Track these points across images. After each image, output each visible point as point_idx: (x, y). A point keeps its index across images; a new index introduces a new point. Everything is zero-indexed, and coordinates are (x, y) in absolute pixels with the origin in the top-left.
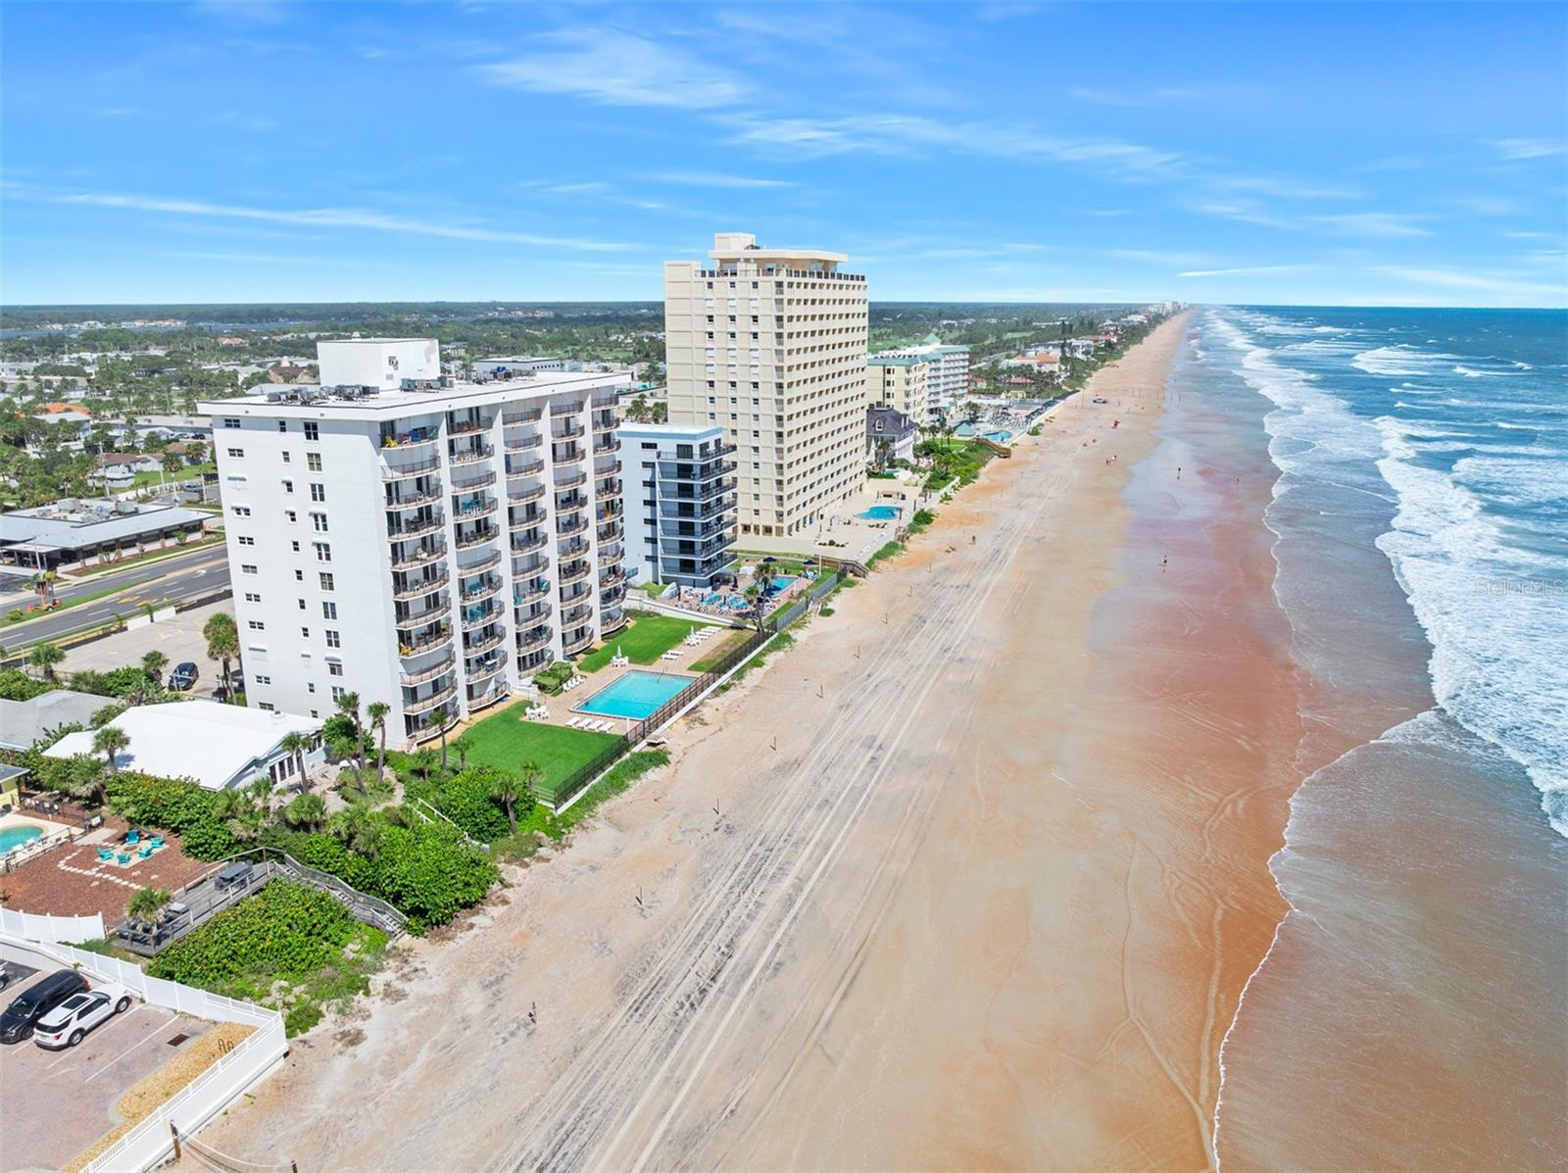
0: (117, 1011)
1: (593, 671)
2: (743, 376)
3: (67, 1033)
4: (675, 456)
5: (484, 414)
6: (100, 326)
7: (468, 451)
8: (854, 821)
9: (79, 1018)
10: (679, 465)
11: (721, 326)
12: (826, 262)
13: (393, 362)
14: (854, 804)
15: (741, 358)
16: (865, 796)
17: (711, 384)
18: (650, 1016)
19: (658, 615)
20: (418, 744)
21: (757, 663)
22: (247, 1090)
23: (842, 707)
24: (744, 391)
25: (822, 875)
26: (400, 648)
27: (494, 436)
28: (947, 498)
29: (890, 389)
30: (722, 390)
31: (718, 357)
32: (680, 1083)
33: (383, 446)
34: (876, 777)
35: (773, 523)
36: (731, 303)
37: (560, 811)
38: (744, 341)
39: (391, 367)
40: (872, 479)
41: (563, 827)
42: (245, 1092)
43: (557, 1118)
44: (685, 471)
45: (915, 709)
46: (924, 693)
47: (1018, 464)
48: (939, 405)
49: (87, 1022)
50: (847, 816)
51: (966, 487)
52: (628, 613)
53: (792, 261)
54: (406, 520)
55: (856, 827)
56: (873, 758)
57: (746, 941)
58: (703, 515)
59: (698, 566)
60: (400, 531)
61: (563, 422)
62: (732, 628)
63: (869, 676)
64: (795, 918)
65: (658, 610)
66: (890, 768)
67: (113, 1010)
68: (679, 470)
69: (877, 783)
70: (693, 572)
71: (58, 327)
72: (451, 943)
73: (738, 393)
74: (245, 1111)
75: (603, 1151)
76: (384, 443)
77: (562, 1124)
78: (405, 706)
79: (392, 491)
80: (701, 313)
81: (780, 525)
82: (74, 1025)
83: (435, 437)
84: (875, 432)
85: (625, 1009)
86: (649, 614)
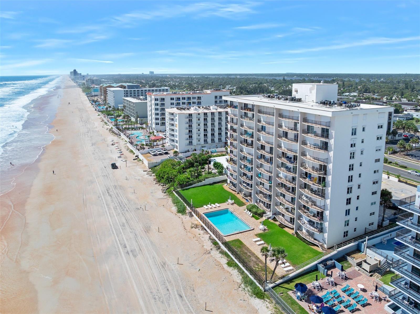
8: (110, 225)
14: (116, 230)
16: (115, 233)
23: (164, 264)
34: (118, 241)
45: (133, 282)
46: (141, 303)
50: (114, 225)
56: (126, 247)
57: (109, 198)
61: (294, 124)
63: (181, 296)
64: (104, 204)
66: (116, 246)
69: (116, 239)
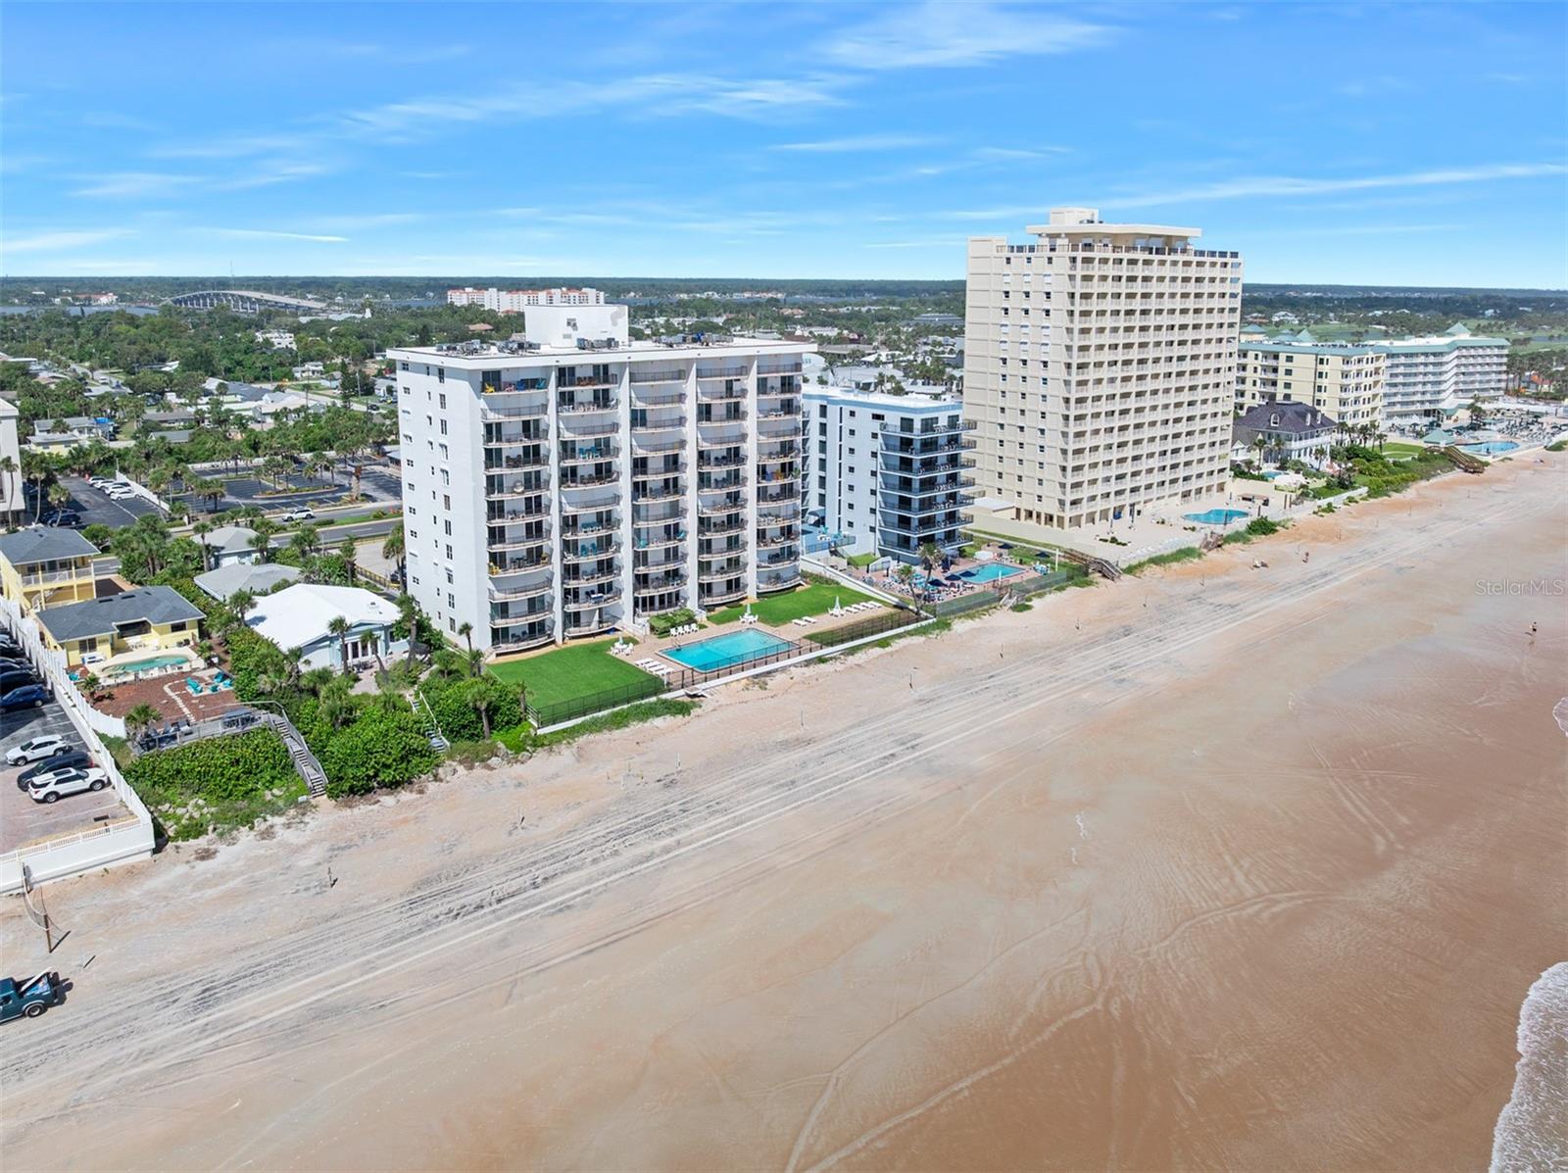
0: (91, 789)
1: (718, 624)
2: (1033, 354)
3: (43, 792)
4: (899, 429)
5: (612, 371)
6: (716, 296)
7: (590, 403)
8: (797, 807)
9: (57, 783)
10: (902, 438)
11: (1016, 302)
12: (1169, 238)
13: (572, 323)
14: (817, 791)
15: (1033, 335)
16: (838, 787)
17: (1004, 361)
18: (415, 912)
19: (837, 583)
20: (498, 655)
21: (883, 643)
22: (107, 866)
23: (921, 701)
24: (1034, 370)
25: (703, 846)
26: (490, 567)
27: (622, 392)
28: (1330, 509)
29: (1323, 382)
30: (1014, 368)
31: (1012, 334)
32: (375, 968)
33: (483, 391)
34: (873, 772)
35: (1055, 512)
36: (1026, 279)
37: (540, 732)
38: (1037, 317)
39: (570, 328)
40: (1238, 479)
41: (530, 745)
42: (105, 866)
43: (258, 961)
44: (906, 444)
47: (1490, 481)
48: (1440, 406)
49: (63, 789)
50: (796, 801)
51: (1372, 500)
52: (805, 575)
53: (1115, 236)
54: (508, 457)
55: (794, 812)
56: (892, 754)
57: (567, 878)
58: (921, 491)
59: (913, 543)
60: (501, 466)
61: (724, 384)
62: (895, 606)
63: (992, 676)
65: (839, 580)
66: (898, 768)
67: (87, 786)
68: (902, 443)
69: (866, 779)
70: (908, 548)
71: (684, 296)
72: (348, 810)
73: (1029, 371)
74: (94, 879)
75: (261, 995)
76: (484, 389)
77: (260, 965)
78: (493, 618)
79: (492, 431)
80: (998, 288)
81: (1061, 514)
82: (51, 788)
83: (546, 386)
84: (1269, 427)
85: (404, 900)
86: (828, 581)
